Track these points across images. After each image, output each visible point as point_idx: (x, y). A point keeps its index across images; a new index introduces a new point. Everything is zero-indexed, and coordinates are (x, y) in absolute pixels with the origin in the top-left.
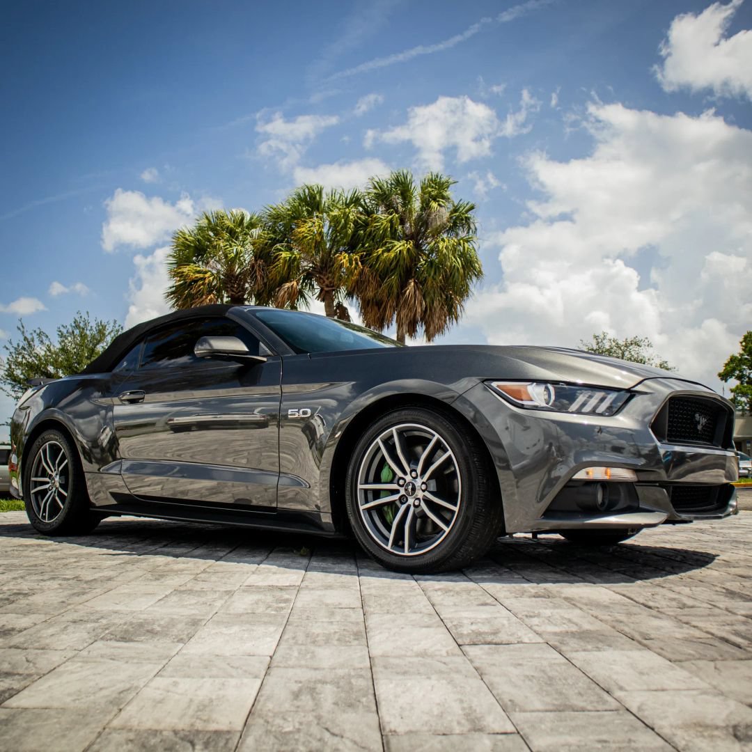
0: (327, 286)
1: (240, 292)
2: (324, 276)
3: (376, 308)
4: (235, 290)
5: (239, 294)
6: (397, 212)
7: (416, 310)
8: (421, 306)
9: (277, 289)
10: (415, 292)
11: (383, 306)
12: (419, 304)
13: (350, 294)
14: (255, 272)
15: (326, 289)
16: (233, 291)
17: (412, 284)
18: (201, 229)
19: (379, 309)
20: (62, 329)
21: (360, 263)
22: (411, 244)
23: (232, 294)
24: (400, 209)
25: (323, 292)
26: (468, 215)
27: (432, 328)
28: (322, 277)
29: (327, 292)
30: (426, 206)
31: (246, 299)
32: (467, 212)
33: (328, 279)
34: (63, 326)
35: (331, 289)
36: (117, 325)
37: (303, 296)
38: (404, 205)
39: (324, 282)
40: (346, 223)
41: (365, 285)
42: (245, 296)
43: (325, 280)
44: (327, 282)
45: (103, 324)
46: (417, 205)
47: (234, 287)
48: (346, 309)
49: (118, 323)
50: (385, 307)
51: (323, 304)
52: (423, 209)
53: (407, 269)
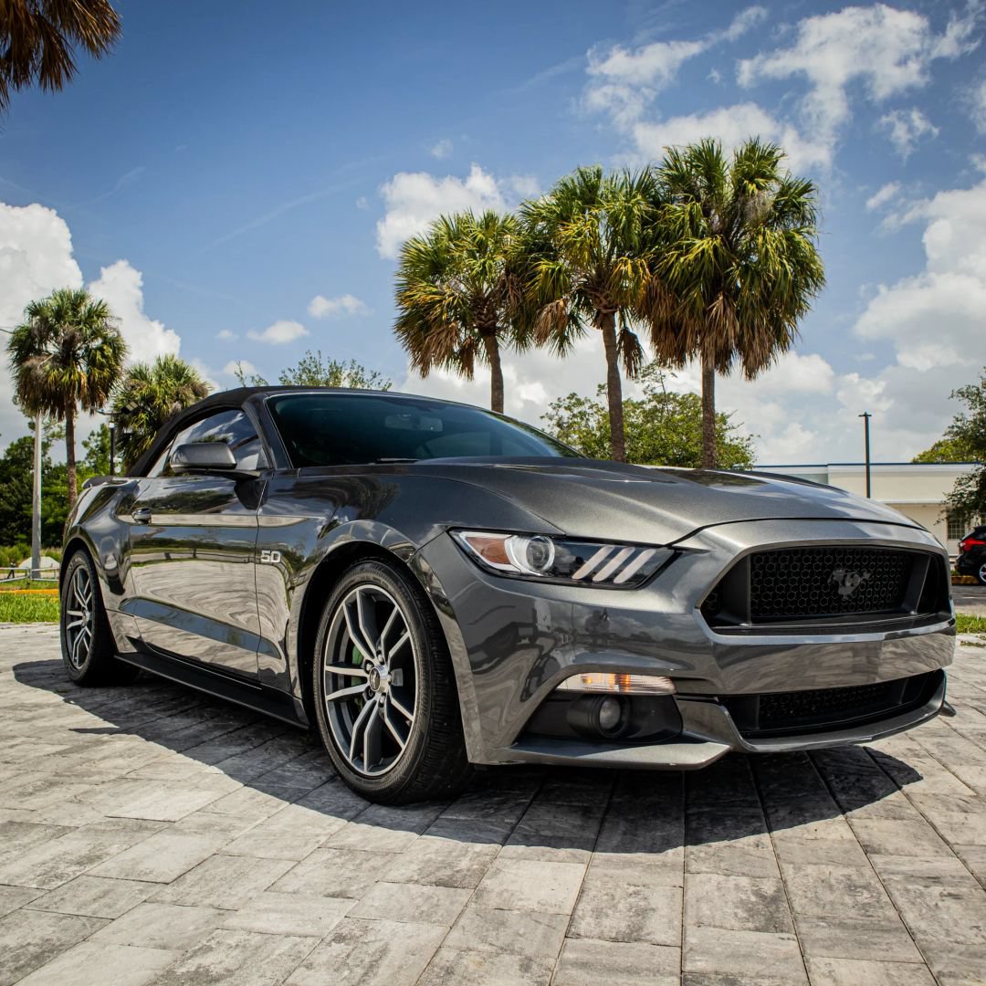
0: (605, 307)
1: (489, 320)
2: (601, 293)
3: (671, 336)
4: (483, 317)
5: (490, 322)
6: (698, 199)
7: (727, 334)
8: (735, 328)
9: (538, 311)
10: (725, 309)
11: (682, 331)
12: (731, 327)
13: (639, 315)
14: (507, 292)
15: (604, 311)
16: (481, 319)
17: (721, 298)
18: (438, 239)
19: (676, 337)
20: (288, 373)
21: (647, 270)
22: (719, 241)
23: (480, 324)
24: (703, 197)
25: (601, 315)
26: (802, 199)
27: (751, 359)
28: (598, 295)
29: (605, 315)
30: (740, 190)
31: (500, 329)
32: (801, 194)
33: (606, 297)
34: (290, 370)
35: (610, 310)
36: (356, 367)
37: (575, 322)
38: (710, 189)
39: (601, 302)
40: (629, 222)
41: (656, 302)
42: (498, 325)
43: (602, 298)
44: (605, 302)
45: (337, 364)
46: (728, 190)
47: (482, 314)
48: (635, 337)
49: (357, 363)
50: (685, 333)
51: (600, 332)
52: (736, 195)
53: (714, 278)
